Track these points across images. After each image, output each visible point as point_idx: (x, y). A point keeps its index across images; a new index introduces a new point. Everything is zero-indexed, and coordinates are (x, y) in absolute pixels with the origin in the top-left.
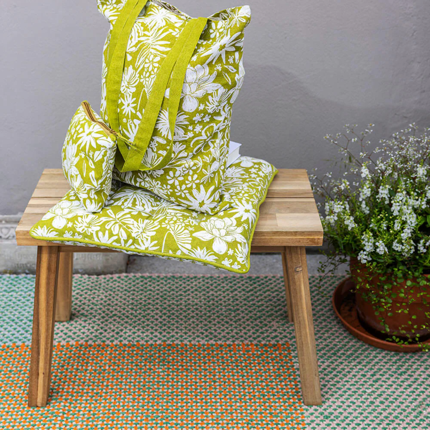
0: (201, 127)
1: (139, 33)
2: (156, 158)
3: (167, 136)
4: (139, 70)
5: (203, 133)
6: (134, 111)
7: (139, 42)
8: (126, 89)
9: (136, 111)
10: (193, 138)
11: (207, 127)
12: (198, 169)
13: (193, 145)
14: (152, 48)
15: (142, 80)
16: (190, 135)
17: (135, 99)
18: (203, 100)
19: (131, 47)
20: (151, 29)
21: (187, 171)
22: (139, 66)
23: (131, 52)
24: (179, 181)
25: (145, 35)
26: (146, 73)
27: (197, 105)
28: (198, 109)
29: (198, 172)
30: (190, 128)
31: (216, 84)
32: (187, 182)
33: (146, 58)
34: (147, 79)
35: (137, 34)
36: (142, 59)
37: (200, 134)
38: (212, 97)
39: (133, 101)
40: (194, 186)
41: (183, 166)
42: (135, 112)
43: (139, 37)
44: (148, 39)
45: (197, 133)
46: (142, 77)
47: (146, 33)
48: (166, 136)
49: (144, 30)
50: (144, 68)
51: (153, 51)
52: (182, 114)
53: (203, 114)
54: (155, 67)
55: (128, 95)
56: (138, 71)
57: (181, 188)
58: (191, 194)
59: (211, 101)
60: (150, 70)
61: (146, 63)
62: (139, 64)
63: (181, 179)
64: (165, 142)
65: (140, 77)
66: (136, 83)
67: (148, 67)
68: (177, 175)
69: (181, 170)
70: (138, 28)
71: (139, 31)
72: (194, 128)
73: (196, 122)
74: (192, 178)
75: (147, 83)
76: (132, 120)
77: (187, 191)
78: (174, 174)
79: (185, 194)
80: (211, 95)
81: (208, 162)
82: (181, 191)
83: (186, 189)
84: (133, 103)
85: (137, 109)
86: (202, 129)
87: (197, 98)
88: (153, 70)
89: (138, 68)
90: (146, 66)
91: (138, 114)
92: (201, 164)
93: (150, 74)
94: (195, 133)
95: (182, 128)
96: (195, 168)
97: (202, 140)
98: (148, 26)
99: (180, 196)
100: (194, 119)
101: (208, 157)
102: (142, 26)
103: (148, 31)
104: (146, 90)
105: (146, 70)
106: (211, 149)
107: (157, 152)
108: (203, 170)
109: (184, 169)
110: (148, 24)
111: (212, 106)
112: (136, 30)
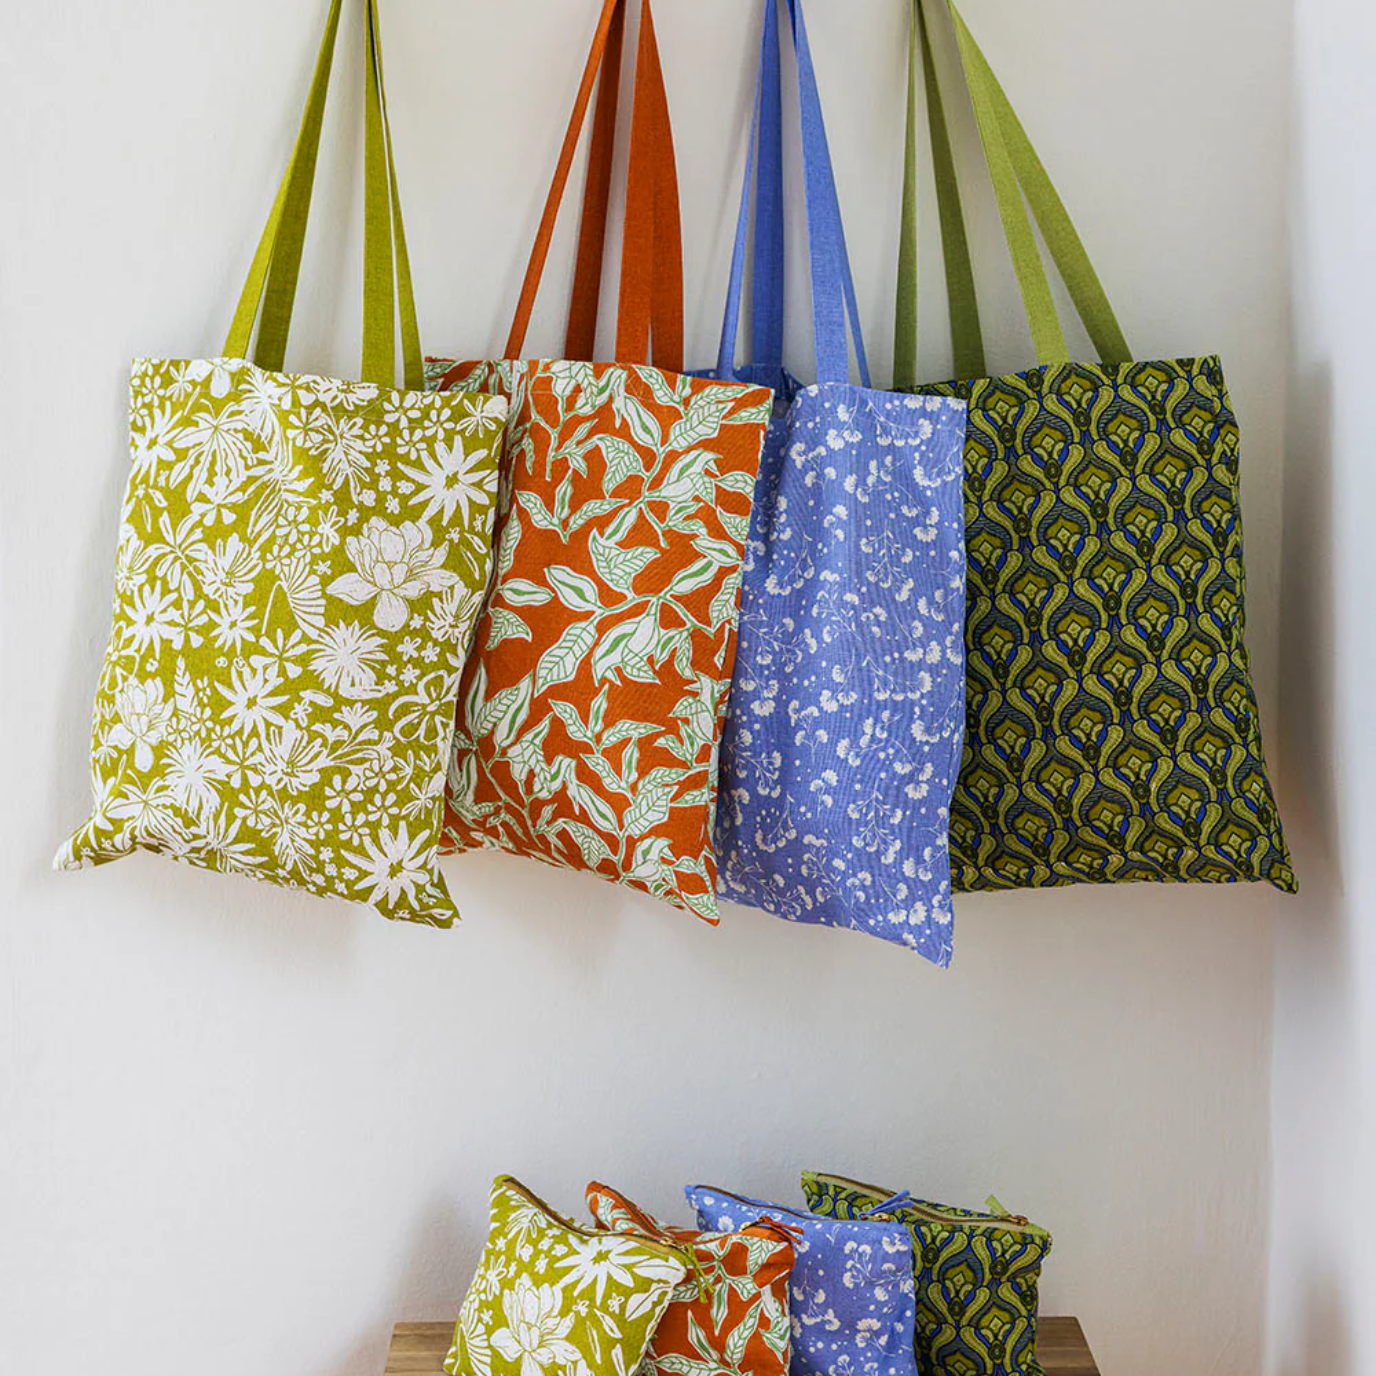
0: (417, 672)
1: (245, 458)
2: (304, 743)
3: (337, 687)
4: (261, 540)
5: (421, 687)
6: (251, 638)
7: (252, 480)
8: (223, 588)
9: (258, 637)
10: (395, 696)
11: (433, 675)
12: (400, 780)
13: (394, 714)
14: (287, 490)
15: (269, 566)
16: (390, 687)
17: (252, 609)
18: (421, 605)
19: (232, 493)
20: (270, 442)
21: (375, 780)
22: (259, 534)
23: (234, 504)
24: (353, 804)
25: (261, 462)
26: (281, 548)
27: (405, 617)
28: (407, 625)
29: (399, 788)
30: (391, 670)
31: (447, 573)
32: (370, 808)
33: (278, 514)
34: (286, 561)
35: (241, 462)
36: (265, 519)
37: (412, 689)
38: (441, 600)
39: (246, 614)
40: (386, 821)
41: (367, 765)
42: (253, 640)
43: (247, 468)
44: (271, 470)
45: (406, 685)
46: (269, 557)
47: (262, 455)
48: (332, 690)
49: (256, 450)
50: (273, 537)
51: (291, 497)
52: (373, 635)
53: (419, 640)
54: (303, 534)
55: (230, 603)
56: (257, 546)
57: (354, 820)
58: (376, 840)
59: (439, 611)
60: (291, 541)
61: (278, 526)
62: (256, 530)
63: (358, 797)
64: (330, 702)
65: (263, 558)
66: (253, 574)
67: (287, 535)
68: (349, 786)
69: (361, 774)
70: (240, 445)
71: (245, 453)
72: (399, 672)
73: (405, 658)
74: (384, 799)
75: (286, 569)
76: (247, 658)
77: (367, 831)
78: (344, 782)
79: (360, 836)
80: (439, 595)
81: (427, 768)
82: (354, 828)
83: (367, 824)
84: (248, 618)
85: (260, 630)
86: (419, 678)
87: (406, 599)
88: (300, 540)
89: (256, 539)
90: (280, 532)
91: (265, 642)
92: (409, 771)
93: (294, 549)
94: (400, 683)
95: (373, 668)
96: (393, 777)
97: (417, 704)
98: (259, 436)
99: (347, 845)
100: (400, 648)
101: (429, 757)
102: (246, 439)
103: (265, 449)
104: (285, 585)
105: (279, 541)
106: (438, 739)
107: (308, 729)
108: (412, 785)
109: (369, 774)
110: (258, 431)
111: (442, 622)
112: (237, 453)
